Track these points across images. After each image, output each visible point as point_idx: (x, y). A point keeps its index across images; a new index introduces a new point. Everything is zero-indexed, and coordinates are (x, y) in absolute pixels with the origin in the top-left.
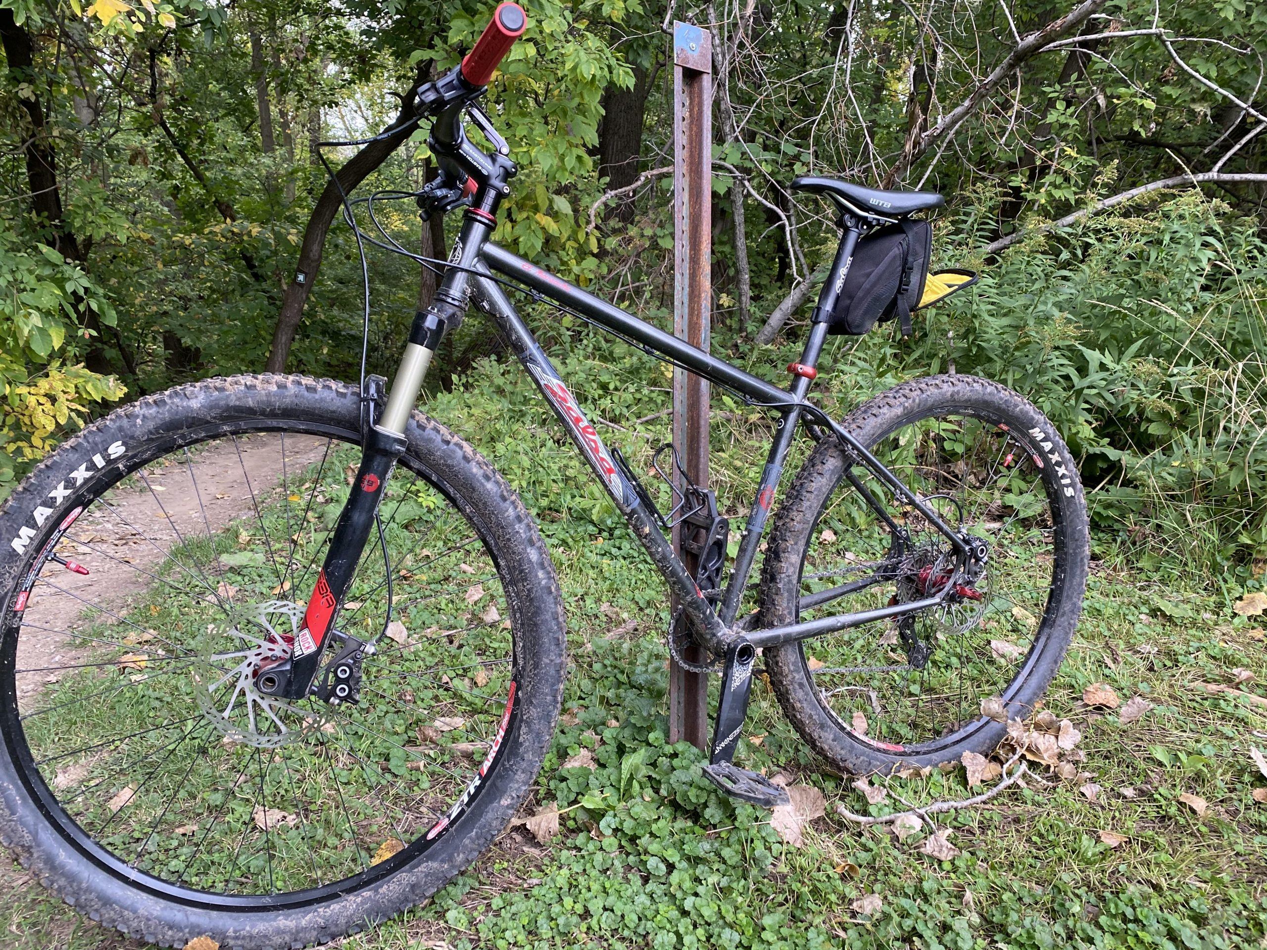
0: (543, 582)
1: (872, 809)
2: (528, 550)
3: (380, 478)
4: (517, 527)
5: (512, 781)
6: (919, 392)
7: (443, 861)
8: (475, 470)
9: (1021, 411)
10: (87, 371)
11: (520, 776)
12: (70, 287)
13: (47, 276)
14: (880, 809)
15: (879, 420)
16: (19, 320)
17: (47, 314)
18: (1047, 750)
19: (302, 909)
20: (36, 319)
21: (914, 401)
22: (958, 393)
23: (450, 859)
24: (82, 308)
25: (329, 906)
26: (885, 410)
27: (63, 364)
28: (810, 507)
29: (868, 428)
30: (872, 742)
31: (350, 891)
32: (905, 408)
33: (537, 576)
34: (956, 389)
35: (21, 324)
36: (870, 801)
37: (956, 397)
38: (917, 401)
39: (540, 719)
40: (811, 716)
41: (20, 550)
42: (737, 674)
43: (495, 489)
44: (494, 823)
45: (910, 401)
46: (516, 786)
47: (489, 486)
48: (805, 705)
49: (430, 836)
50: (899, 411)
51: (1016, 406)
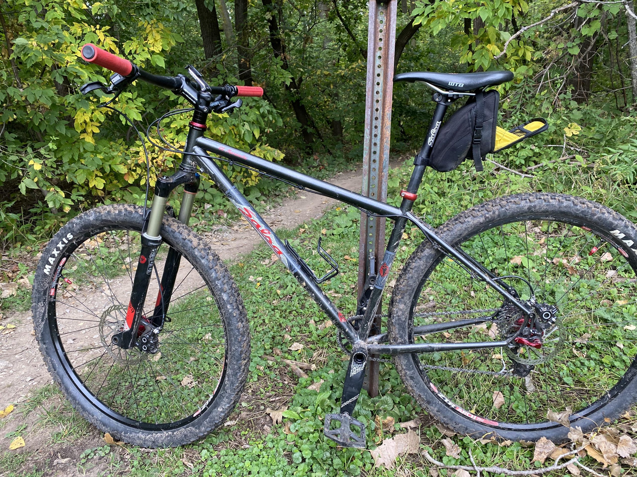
0: (230, 311)
1: (445, 459)
2: (222, 294)
3: (146, 257)
4: (216, 282)
5: (222, 401)
6: (499, 207)
7: (196, 428)
8: (196, 253)
9: (599, 218)
10: (269, 148)
11: (225, 400)
12: (262, 110)
13: (254, 106)
14: (450, 460)
15: (464, 226)
16: (241, 128)
17: (252, 124)
18: (607, 452)
19: (148, 432)
20: (247, 127)
21: (494, 213)
22: (535, 206)
23: (199, 429)
24: (266, 119)
25: (157, 434)
26: (469, 219)
27: (261, 145)
28: (412, 277)
29: (456, 230)
30: (472, 417)
31: (165, 429)
32: (486, 218)
33: (227, 307)
34: (533, 204)
35: (241, 129)
36: (447, 454)
37: (533, 209)
38: (497, 213)
39: (233, 375)
40: (420, 396)
41: (48, 273)
42: (354, 368)
43: (206, 263)
44: (216, 418)
45: (491, 213)
46: (224, 403)
47: (203, 261)
48: (415, 389)
49: (194, 416)
50: (482, 220)
51: (594, 215)
